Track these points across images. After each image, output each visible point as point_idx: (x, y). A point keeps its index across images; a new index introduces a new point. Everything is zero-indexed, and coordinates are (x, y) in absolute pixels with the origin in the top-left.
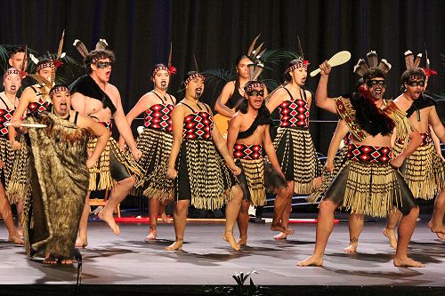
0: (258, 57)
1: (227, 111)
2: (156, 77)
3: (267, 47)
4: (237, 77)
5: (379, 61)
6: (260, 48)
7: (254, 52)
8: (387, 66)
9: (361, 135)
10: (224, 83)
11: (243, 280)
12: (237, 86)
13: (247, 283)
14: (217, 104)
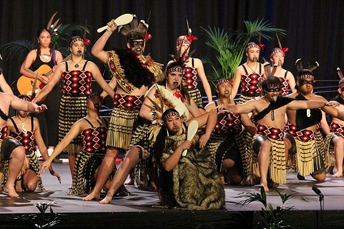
0: (55, 30)
1: (30, 73)
2: (73, 46)
3: (63, 22)
4: (38, 47)
5: (139, 22)
6: (57, 22)
7: (52, 26)
8: (145, 26)
9: (129, 89)
10: (28, 52)
11: (45, 209)
12: (39, 53)
13: (48, 211)
14: (22, 68)
